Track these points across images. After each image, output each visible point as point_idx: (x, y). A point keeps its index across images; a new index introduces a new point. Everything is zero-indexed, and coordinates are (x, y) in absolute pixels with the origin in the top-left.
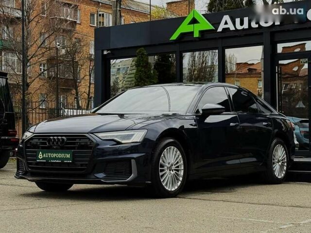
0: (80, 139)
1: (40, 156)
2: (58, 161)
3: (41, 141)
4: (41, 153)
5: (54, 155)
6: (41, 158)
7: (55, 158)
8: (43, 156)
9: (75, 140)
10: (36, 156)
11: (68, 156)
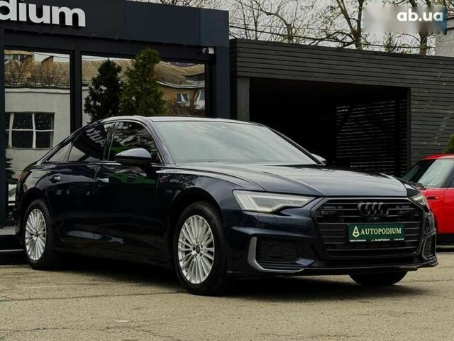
0: (400, 206)
1: (354, 232)
2: (385, 240)
3: (340, 208)
4: (356, 228)
5: (379, 231)
6: (356, 236)
7: (381, 236)
8: (360, 232)
9: (394, 206)
10: (347, 233)
11: (399, 231)
